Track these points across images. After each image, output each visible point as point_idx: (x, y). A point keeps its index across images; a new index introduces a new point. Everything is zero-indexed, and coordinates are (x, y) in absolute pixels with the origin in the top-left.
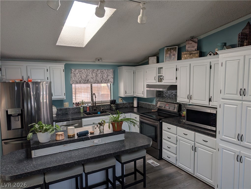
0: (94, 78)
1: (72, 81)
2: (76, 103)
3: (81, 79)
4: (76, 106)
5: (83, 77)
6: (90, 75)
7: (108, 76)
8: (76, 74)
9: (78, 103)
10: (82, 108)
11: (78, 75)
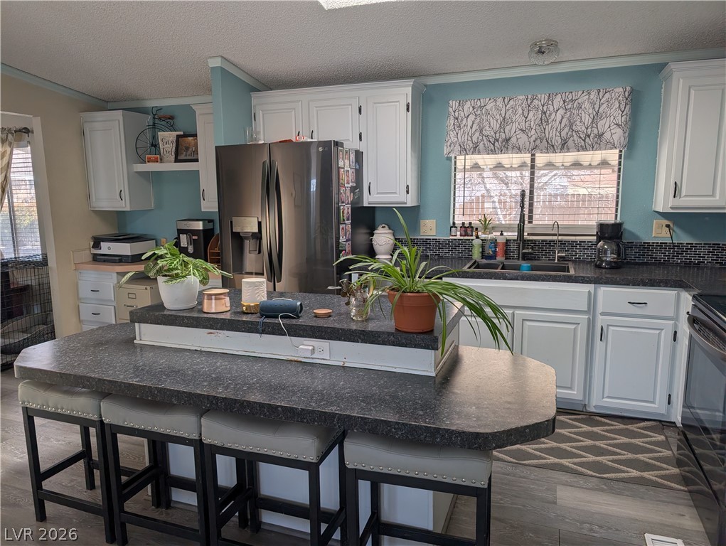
0: (533, 132)
1: (449, 144)
2: (463, 223)
3: (480, 138)
4: (461, 235)
5: (487, 128)
6: (519, 118)
7: (597, 117)
8: (462, 120)
9: (470, 223)
10: (477, 242)
11: (470, 123)
